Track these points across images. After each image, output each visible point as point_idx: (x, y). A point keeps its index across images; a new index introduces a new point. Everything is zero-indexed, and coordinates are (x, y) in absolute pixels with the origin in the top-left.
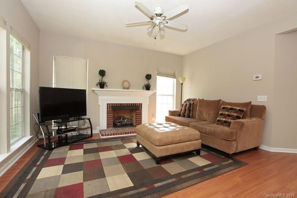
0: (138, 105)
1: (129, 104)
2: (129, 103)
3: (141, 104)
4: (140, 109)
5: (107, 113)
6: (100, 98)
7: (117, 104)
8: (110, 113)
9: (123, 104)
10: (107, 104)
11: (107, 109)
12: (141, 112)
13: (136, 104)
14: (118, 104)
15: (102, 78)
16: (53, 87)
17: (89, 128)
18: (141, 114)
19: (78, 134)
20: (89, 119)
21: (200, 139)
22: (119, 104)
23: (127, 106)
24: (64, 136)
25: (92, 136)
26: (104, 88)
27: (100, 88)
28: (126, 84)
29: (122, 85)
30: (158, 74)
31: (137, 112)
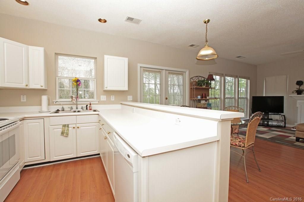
6: (298, 101)
15: (300, 86)
17: (283, 121)
19: (277, 124)
20: (284, 115)
24: (266, 123)
25: (285, 127)
26: (301, 94)
27: (298, 94)
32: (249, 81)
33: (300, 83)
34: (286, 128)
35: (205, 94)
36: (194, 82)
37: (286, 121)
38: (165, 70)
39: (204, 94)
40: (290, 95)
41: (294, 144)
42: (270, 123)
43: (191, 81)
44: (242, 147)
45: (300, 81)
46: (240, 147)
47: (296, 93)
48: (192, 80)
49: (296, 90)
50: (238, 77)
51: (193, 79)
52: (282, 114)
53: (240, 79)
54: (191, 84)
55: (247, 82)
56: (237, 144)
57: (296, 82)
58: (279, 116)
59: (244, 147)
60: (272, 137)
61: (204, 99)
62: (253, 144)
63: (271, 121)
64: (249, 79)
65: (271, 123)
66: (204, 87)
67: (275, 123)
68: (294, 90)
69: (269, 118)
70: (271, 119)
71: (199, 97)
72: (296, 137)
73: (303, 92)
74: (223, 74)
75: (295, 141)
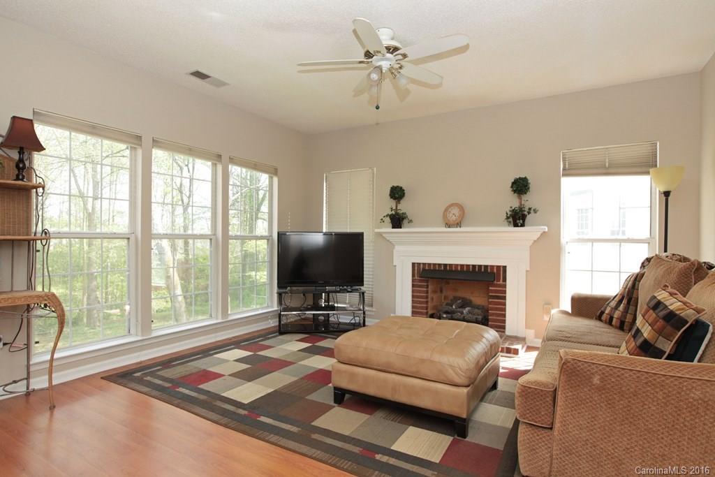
0: (495, 271)
1: (468, 266)
2: (468, 264)
3: (505, 267)
4: (501, 282)
5: (413, 286)
6: (398, 249)
7: (435, 264)
8: (420, 286)
9: (451, 265)
10: (413, 264)
11: (413, 275)
12: (505, 292)
13: (486, 267)
14: (437, 266)
15: (398, 203)
18: (504, 298)
19: (353, 321)
20: (363, 293)
22: (440, 265)
23: (462, 271)
24: (321, 319)
26: (401, 228)
27: (393, 228)
28: (454, 214)
29: (445, 216)
30: (567, 172)
31: (492, 291)
33: (397, 193)
40: (377, 231)
41: (314, 423)
45: (398, 186)
47: (390, 225)
49: (390, 213)
50: (226, 158)
52: (360, 289)
53: (232, 167)
57: (389, 189)
58: (352, 294)
64: (276, 174)
68: (385, 214)
72: (335, 388)
73: (405, 222)
74: (139, 138)
75: (332, 403)
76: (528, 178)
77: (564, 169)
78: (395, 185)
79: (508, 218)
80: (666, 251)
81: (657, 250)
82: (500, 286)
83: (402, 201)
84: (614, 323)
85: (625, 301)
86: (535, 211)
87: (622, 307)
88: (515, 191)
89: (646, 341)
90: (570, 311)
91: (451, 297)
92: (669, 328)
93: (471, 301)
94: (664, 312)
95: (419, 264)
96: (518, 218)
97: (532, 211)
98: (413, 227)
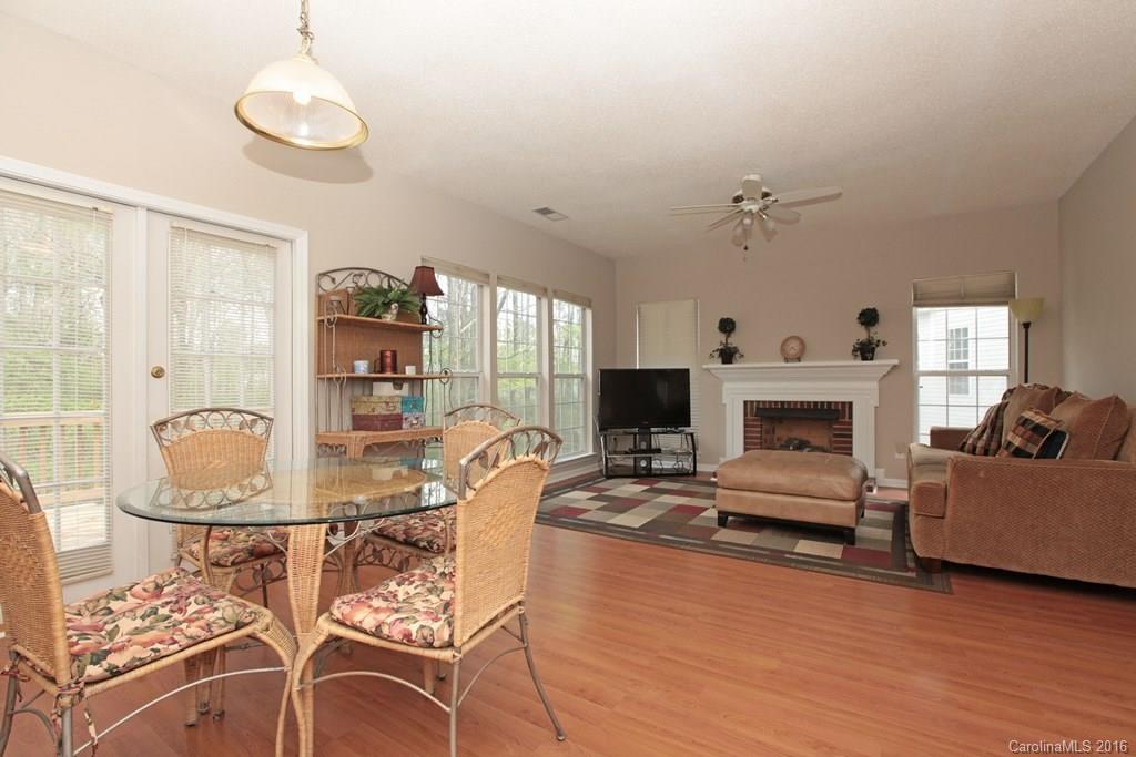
0: (840, 407)
1: (809, 403)
3: (851, 404)
4: (847, 420)
5: (745, 426)
6: (727, 385)
7: (770, 402)
8: (754, 426)
9: (789, 403)
10: (745, 403)
11: (745, 414)
12: (850, 430)
13: (829, 403)
14: (774, 404)
15: (728, 336)
16: (638, 367)
17: (689, 454)
18: (850, 436)
20: (692, 435)
21: (854, 501)
22: (776, 403)
23: (802, 410)
24: (643, 464)
25: (694, 473)
26: (731, 363)
27: (724, 362)
28: (794, 347)
29: (783, 350)
30: (917, 302)
31: (836, 429)
32: (589, 313)
33: (727, 326)
34: (698, 478)
35: (394, 354)
36: (337, 293)
37: (697, 453)
38: (142, 207)
39: (389, 354)
40: (705, 366)
41: (713, 538)
42: (656, 464)
43: (319, 285)
44: (441, 648)
45: (728, 318)
46: (430, 646)
47: (720, 360)
48: (327, 285)
49: (720, 348)
50: (550, 292)
51: (333, 280)
52: (688, 430)
53: (555, 301)
54: (322, 301)
55: (584, 318)
56: (413, 638)
57: (718, 321)
58: (679, 436)
59: (450, 645)
60: (653, 521)
61: (389, 374)
62: (520, 603)
63: (657, 456)
64: (590, 306)
65: (658, 462)
66: (389, 318)
67: (668, 464)
68: (715, 349)
69: (654, 446)
70: (658, 451)
71: (362, 368)
72: (719, 513)
73: (737, 355)
74: (487, 276)
75: (717, 527)
76: (878, 309)
77: (915, 299)
78: (725, 317)
79: (855, 351)
80: (1026, 382)
81: (1018, 381)
82: (845, 423)
83: (732, 335)
84: (977, 452)
85: (988, 431)
86: (884, 343)
87: (985, 437)
88: (862, 324)
89: (1017, 448)
90: (929, 444)
91: (785, 438)
92: (1036, 436)
93: (808, 442)
94: (1030, 427)
95: (752, 402)
96: (866, 351)
97: (881, 344)
98: (744, 362)
